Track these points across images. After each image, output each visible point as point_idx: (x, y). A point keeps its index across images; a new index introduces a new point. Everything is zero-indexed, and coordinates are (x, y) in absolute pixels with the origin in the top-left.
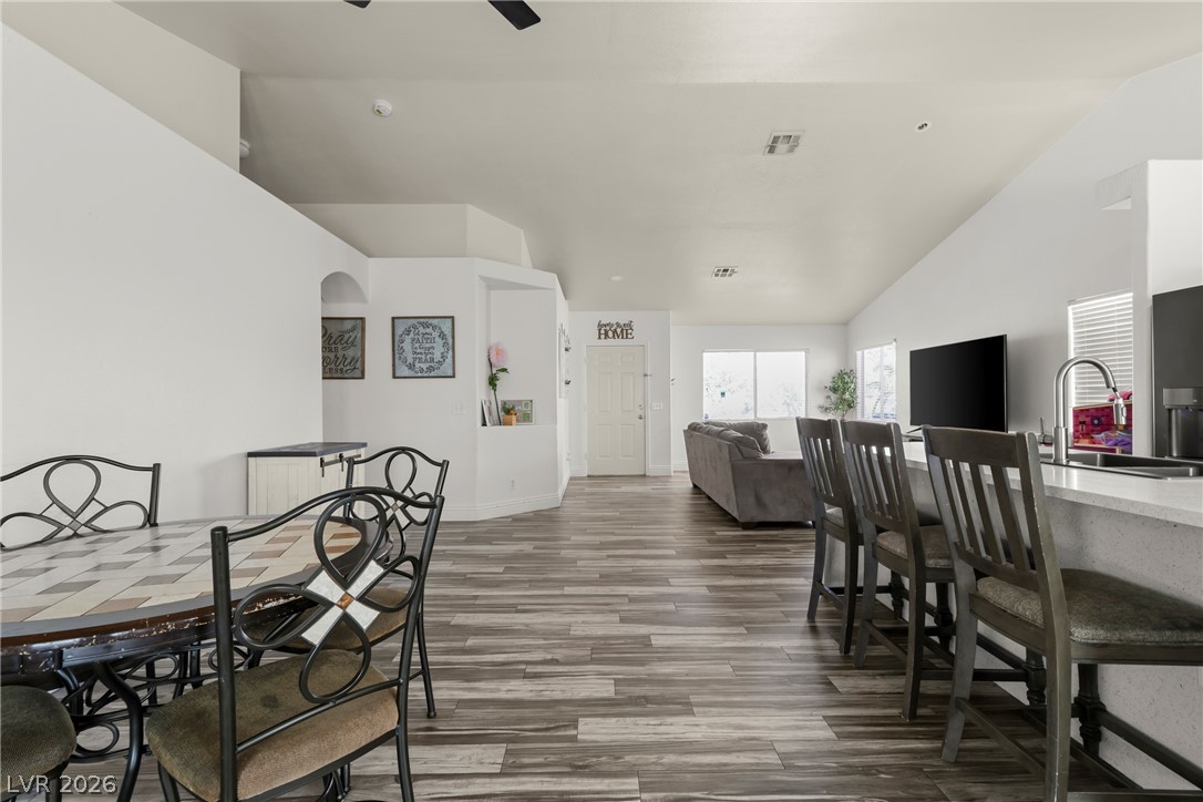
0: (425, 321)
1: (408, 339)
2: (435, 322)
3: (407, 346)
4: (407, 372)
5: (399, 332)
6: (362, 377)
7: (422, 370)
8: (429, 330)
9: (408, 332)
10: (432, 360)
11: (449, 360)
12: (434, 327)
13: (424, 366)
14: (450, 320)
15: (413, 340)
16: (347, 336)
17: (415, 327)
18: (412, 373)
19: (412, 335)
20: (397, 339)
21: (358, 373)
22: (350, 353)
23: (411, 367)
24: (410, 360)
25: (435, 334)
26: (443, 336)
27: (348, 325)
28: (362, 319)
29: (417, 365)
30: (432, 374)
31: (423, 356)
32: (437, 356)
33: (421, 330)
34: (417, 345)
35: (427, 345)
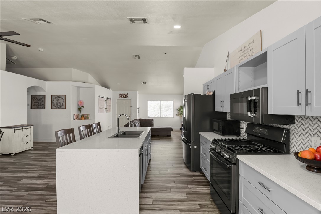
0: (59, 96)
1: (55, 100)
2: (61, 96)
3: (55, 102)
4: (55, 108)
5: (53, 98)
6: (45, 109)
7: (58, 107)
8: (60, 98)
9: (55, 98)
10: (60, 105)
11: (64, 105)
12: (61, 98)
13: (59, 106)
14: (64, 96)
15: (56, 100)
16: (41, 99)
17: (56, 97)
18: (56, 108)
19: (56, 99)
20: (52, 100)
21: (44, 108)
22: (42, 103)
23: (56, 106)
24: (55, 105)
25: (61, 99)
26: (63, 99)
27: (41, 97)
28: (45, 96)
29: (57, 106)
30: (60, 108)
31: (58, 104)
32: (62, 104)
33: (58, 98)
34: (57, 102)
35: (59, 102)
